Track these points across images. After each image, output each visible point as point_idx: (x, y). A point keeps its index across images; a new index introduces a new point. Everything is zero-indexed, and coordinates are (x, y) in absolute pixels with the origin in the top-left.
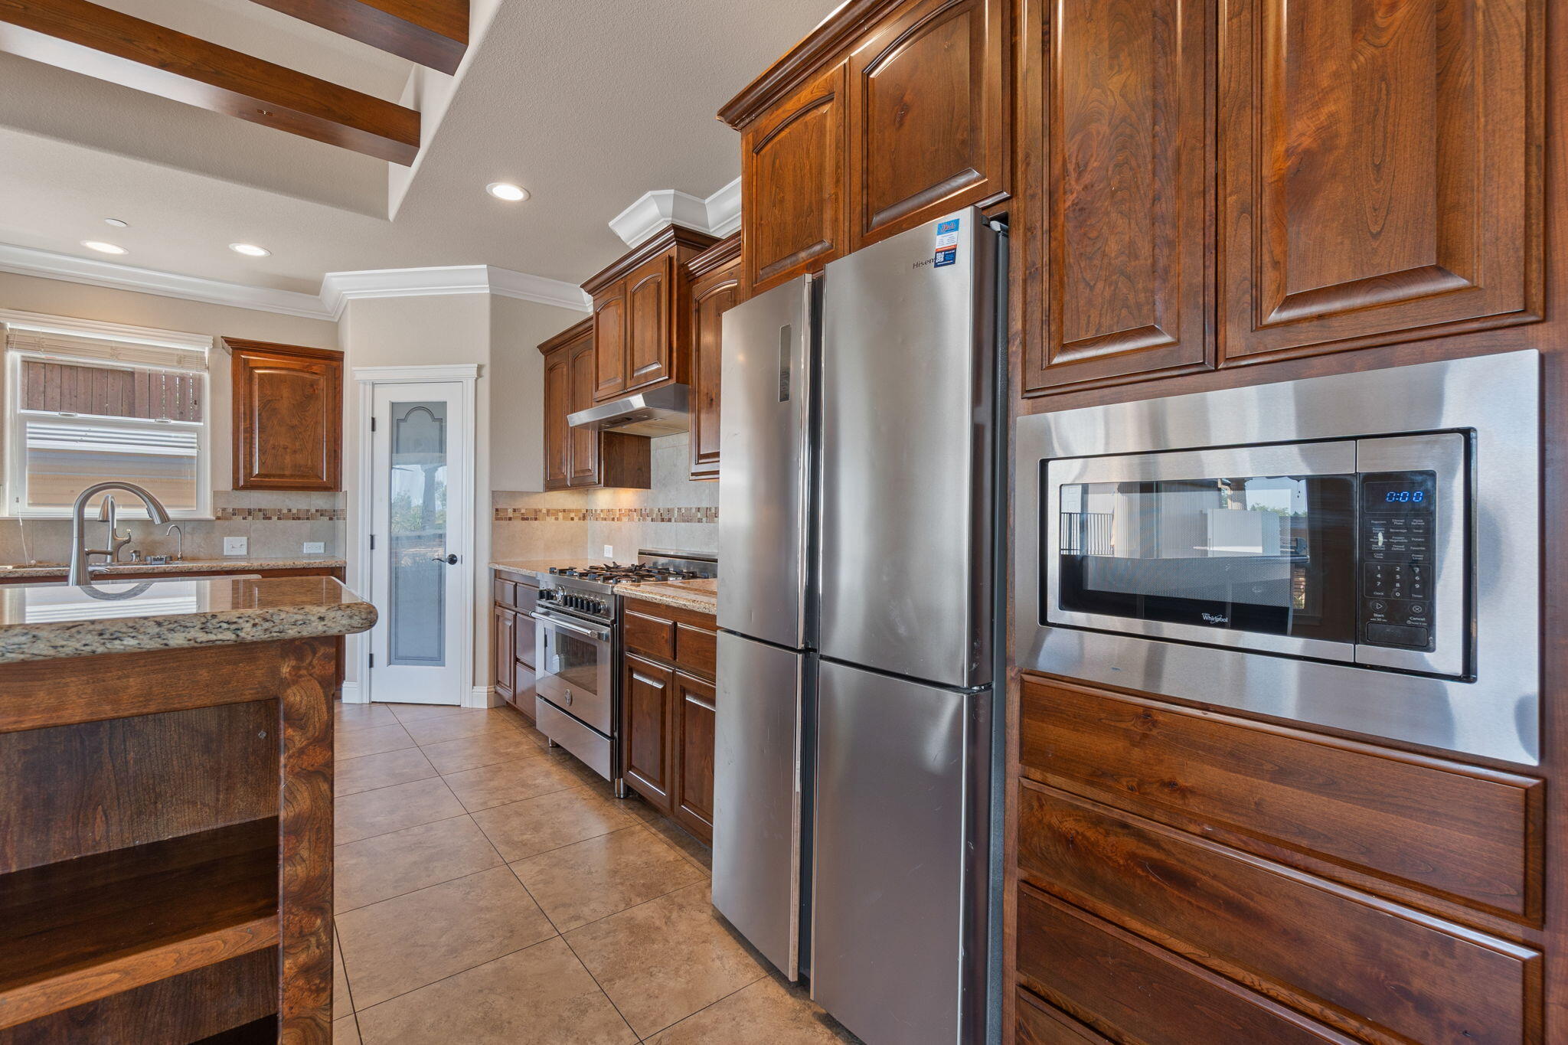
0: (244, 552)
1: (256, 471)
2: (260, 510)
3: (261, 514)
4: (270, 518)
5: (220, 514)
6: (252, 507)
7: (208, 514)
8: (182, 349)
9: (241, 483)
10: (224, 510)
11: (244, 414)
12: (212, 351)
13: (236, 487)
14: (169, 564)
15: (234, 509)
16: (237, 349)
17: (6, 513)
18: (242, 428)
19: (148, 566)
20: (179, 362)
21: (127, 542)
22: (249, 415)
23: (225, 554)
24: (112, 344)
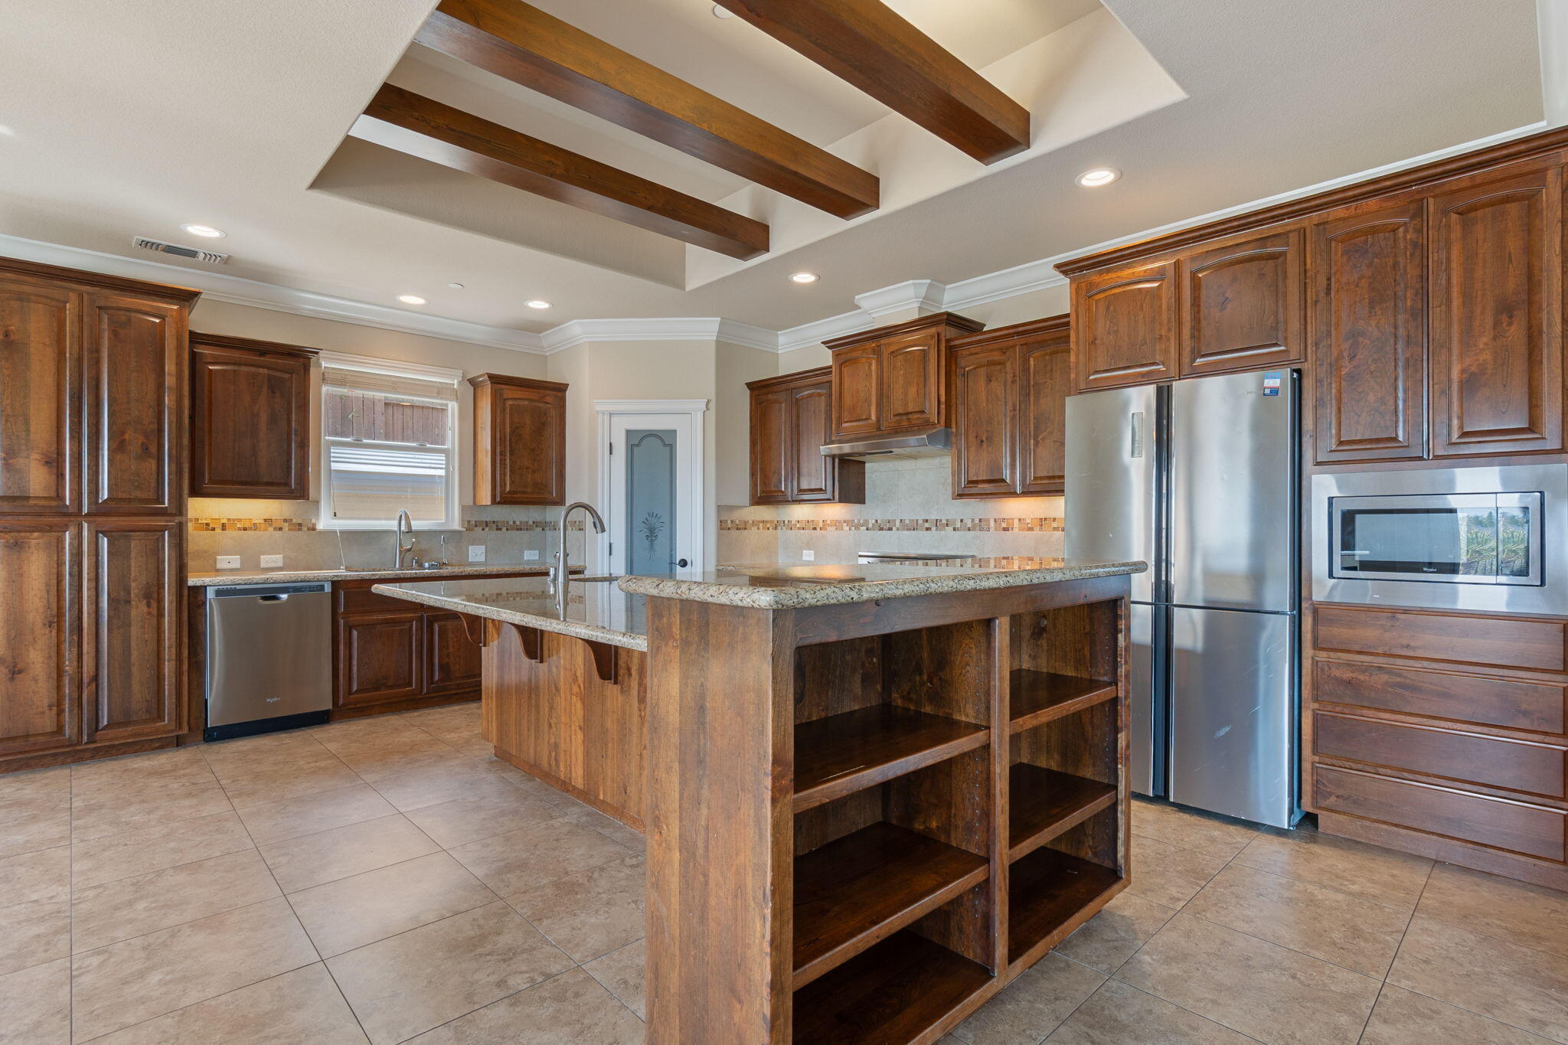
0: (483, 559)
1: (508, 489)
2: (494, 522)
3: (494, 525)
4: (501, 529)
5: (466, 526)
6: (488, 519)
7: (456, 525)
8: (440, 382)
9: (498, 499)
10: (469, 522)
11: (500, 439)
12: (460, 383)
13: (494, 502)
14: (441, 569)
15: (476, 522)
16: (495, 383)
17: (321, 526)
18: (498, 451)
19: (427, 571)
20: (438, 393)
21: (409, 550)
22: (503, 440)
23: (470, 560)
24: (394, 379)
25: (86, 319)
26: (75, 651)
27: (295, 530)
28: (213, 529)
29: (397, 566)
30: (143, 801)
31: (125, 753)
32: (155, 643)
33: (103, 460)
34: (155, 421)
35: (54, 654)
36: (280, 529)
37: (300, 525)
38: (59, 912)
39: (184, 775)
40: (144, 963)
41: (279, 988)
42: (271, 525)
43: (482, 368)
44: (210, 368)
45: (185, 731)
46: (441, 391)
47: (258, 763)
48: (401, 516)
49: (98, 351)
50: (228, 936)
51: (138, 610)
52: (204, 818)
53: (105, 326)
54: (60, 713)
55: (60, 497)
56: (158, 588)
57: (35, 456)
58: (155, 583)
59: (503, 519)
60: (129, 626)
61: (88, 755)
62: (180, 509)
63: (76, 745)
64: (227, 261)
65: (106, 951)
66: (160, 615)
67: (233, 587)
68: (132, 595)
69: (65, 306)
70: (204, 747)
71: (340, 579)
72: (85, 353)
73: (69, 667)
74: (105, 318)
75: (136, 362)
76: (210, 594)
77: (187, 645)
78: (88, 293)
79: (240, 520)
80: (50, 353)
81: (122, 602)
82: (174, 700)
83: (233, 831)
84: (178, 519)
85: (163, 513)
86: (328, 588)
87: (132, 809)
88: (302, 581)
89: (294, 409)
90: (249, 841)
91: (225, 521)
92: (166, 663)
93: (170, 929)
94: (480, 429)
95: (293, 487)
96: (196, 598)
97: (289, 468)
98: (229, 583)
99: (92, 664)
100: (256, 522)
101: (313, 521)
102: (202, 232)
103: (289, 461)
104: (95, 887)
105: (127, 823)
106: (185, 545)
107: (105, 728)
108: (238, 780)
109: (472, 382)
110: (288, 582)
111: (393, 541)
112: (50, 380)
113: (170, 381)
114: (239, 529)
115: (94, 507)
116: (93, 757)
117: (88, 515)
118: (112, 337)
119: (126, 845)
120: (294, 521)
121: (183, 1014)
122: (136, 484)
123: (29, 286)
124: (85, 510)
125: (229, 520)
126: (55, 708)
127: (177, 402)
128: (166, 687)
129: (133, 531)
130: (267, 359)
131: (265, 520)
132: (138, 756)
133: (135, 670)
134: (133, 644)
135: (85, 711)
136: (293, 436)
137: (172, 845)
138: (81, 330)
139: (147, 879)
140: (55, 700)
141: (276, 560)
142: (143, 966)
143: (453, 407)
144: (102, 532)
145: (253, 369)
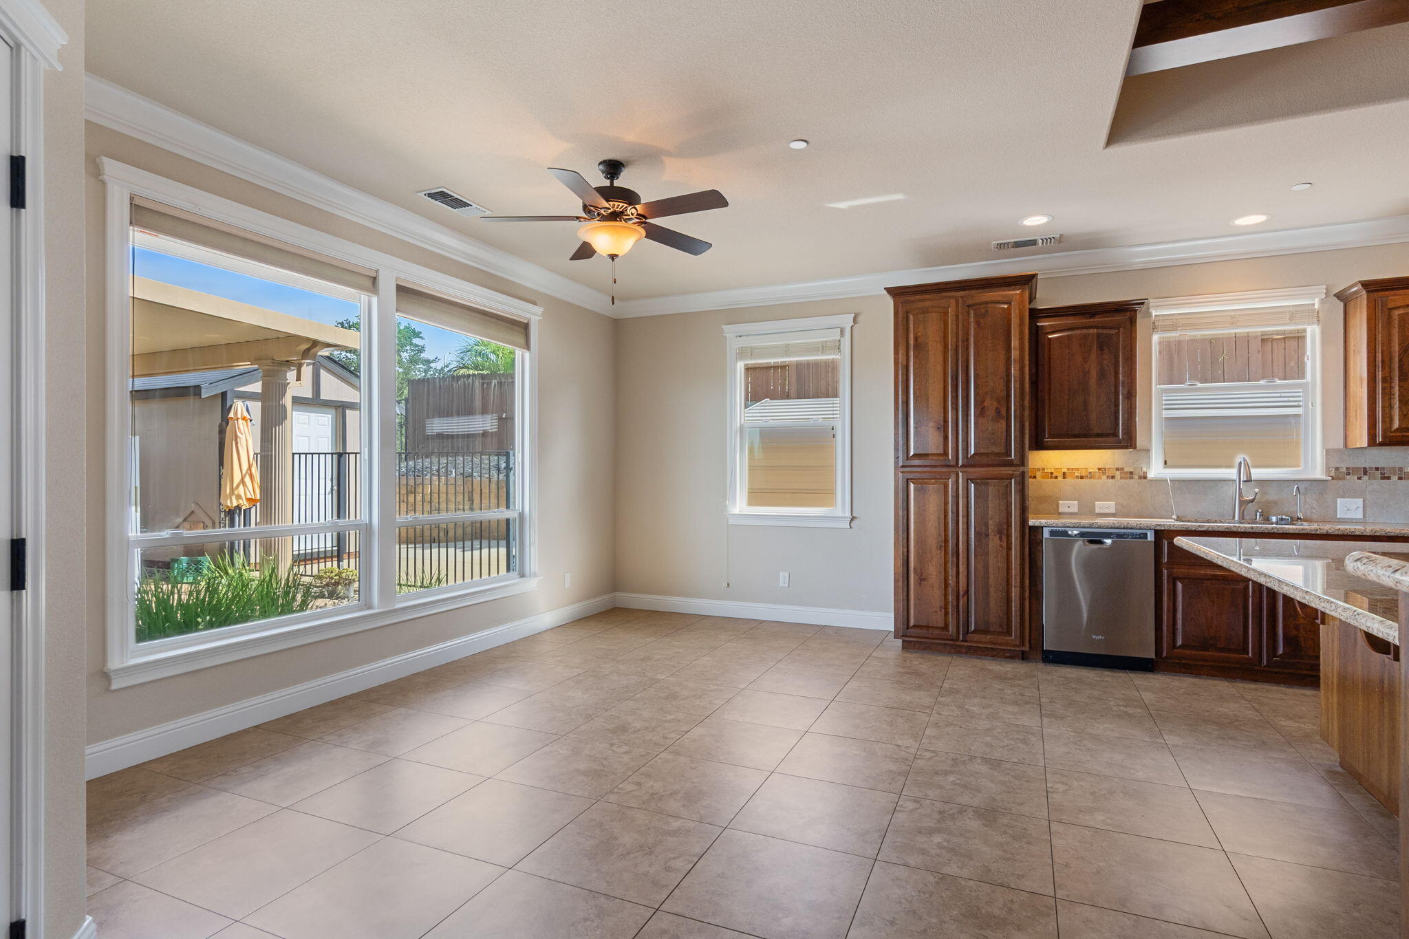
0: (1359, 515)
1: (1396, 425)
2: (1377, 469)
3: (1378, 474)
4: (1389, 478)
5: (1333, 474)
6: (1367, 465)
7: (1319, 473)
8: (1294, 306)
9: (1379, 439)
10: (1337, 469)
11: (1383, 361)
12: (1322, 301)
13: (1372, 442)
14: (1293, 524)
15: (1348, 469)
16: (1372, 291)
17: (1151, 475)
18: (1379, 375)
19: (1274, 525)
20: (1291, 319)
21: (1252, 501)
22: (1387, 363)
23: (1338, 517)
24: (1233, 313)
25: (960, 317)
26: (955, 569)
27: (1126, 478)
28: (1056, 477)
29: (1237, 518)
30: (984, 697)
31: (986, 655)
32: (1005, 570)
33: (971, 424)
34: (1004, 389)
35: (942, 570)
36: (1113, 477)
37: (1131, 473)
38: (906, 760)
39: (1018, 685)
40: (936, 824)
41: (1012, 901)
42: (1104, 473)
43: (1351, 277)
44: (1050, 337)
45: (1026, 648)
46: (1294, 314)
47: (1076, 692)
48: (1240, 463)
49: (967, 340)
50: (994, 833)
51: (994, 542)
52: (1017, 726)
53: (972, 320)
54: (946, 614)
55: (946, 454)
56: (1008, 526)
57: (931, 424)
58: (1005, 521)
59: (1392, 466)
60: (987, 554)
61: (964, 650)
62: (1023, 461)
63: (955, 640)
64: (1061, 240)
65: (919, 802)
66: (1009, 548)
67: (1064, 529)
68: (990, 530)
69: (948, 310)
70: (1041, 665)
71: (1163, 528)
72: (960, 343)
73: (952, 581)
74: (972, 312)
75: (992, 343)
76: (1046, 534)
77: (1028, 576)
78: (961, 297)
79: (1078, 469)
80: (940, 347)
81: (984, 536)
82: (1019, 620)
83: (1033, 745)
84: (1021, 469)
85: (1010, 464)
86: (1151, 537)
87: (975, 700)
88: (1124, 528)
89: (1121, 363)
90: (1041, 759)
91: (1065, 470)
92: (1013, 589)
93: (960, 807)
94: (1352, 352)
95: (1121, 437)
96: (1036, 537)
97: (1117, 418)
98: (1061, 525)
99: (965, 581)
100: (1092, 470)
101: (1144, 470)
102: (1035, 222)
103: (1117, 412)
104: (932, 751)
105: (968, 710)
106: (1026, 491)
107: (972, 632)
108: (1054, 702)
109: (1344, 297)
110: (1112, 528)
111: (1232, 490)
112: (939, 368)
113: (1015, 354)
114: (1077, 477)
115: (965, 460)
116: (966, 653)
117: (963, 466)
118: (976, 326)
119: (960, 727)
120: (1126, 470)
121: (941, 879)
122: (992, 441)
123: (928, 302)
124: (961, 463)
125: (1068, 469)
126: (943, 610)
127: (1020, 371)
128: (1013, 609)
129: (990, 479)
130: (1097, 319)
131: (1099, 469)
132: (994, 660)
133: (992, 589)
134: (991, 570)
135: (961, 616)
136: (1121, 388)
137: (988, 739)
138: (958, 325)
139: (963, 759)
140: (943, 604)
141: (1110, 506)
142: (934, 826)
143: (1313, 333)
144: (971, 479)
145: (1084, 331)
